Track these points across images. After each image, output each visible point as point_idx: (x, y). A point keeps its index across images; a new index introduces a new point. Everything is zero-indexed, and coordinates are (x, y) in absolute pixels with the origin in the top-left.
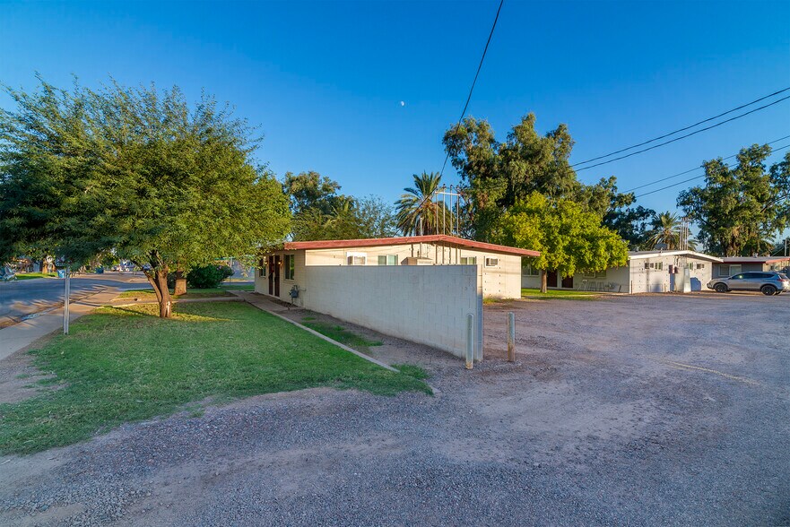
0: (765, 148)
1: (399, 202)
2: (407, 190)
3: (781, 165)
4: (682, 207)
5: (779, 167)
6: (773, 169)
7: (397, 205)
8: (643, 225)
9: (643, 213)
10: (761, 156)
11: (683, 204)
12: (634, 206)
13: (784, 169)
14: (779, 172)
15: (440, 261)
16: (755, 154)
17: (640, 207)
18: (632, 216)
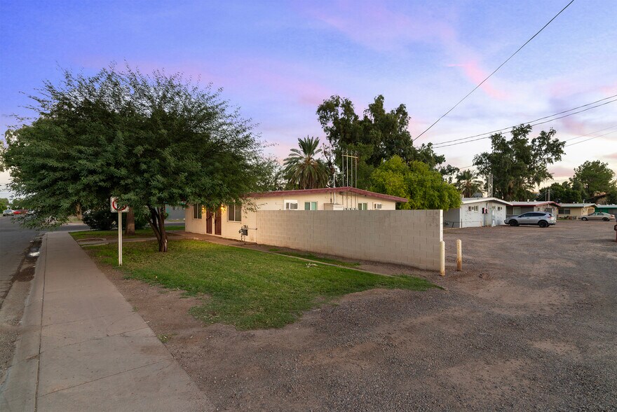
0: (529, 127)
1: (287, 159)
2: (292, 150)
3: (538, 138)
4: (476, 166)
5: (537, 140)
6: (534, 141)
7: (285, 162)
8: (450, 179)
9: (451, 170)
10: (527, 132)
11: (477, 164)
12: (444, 165)
13: (539, 141)
14: (537, 143)
15: (349, 207)
16: (522, 130)
17: (449, 166)
18: (443, 172)
